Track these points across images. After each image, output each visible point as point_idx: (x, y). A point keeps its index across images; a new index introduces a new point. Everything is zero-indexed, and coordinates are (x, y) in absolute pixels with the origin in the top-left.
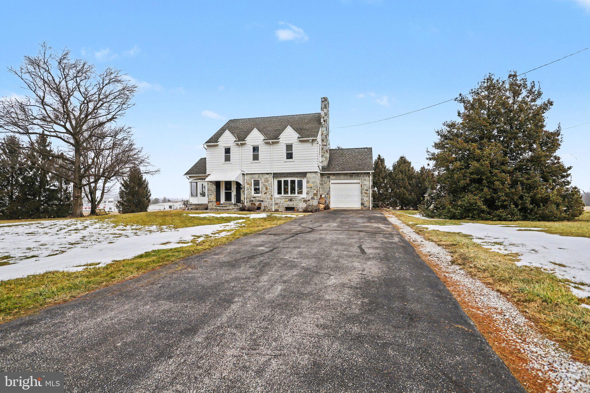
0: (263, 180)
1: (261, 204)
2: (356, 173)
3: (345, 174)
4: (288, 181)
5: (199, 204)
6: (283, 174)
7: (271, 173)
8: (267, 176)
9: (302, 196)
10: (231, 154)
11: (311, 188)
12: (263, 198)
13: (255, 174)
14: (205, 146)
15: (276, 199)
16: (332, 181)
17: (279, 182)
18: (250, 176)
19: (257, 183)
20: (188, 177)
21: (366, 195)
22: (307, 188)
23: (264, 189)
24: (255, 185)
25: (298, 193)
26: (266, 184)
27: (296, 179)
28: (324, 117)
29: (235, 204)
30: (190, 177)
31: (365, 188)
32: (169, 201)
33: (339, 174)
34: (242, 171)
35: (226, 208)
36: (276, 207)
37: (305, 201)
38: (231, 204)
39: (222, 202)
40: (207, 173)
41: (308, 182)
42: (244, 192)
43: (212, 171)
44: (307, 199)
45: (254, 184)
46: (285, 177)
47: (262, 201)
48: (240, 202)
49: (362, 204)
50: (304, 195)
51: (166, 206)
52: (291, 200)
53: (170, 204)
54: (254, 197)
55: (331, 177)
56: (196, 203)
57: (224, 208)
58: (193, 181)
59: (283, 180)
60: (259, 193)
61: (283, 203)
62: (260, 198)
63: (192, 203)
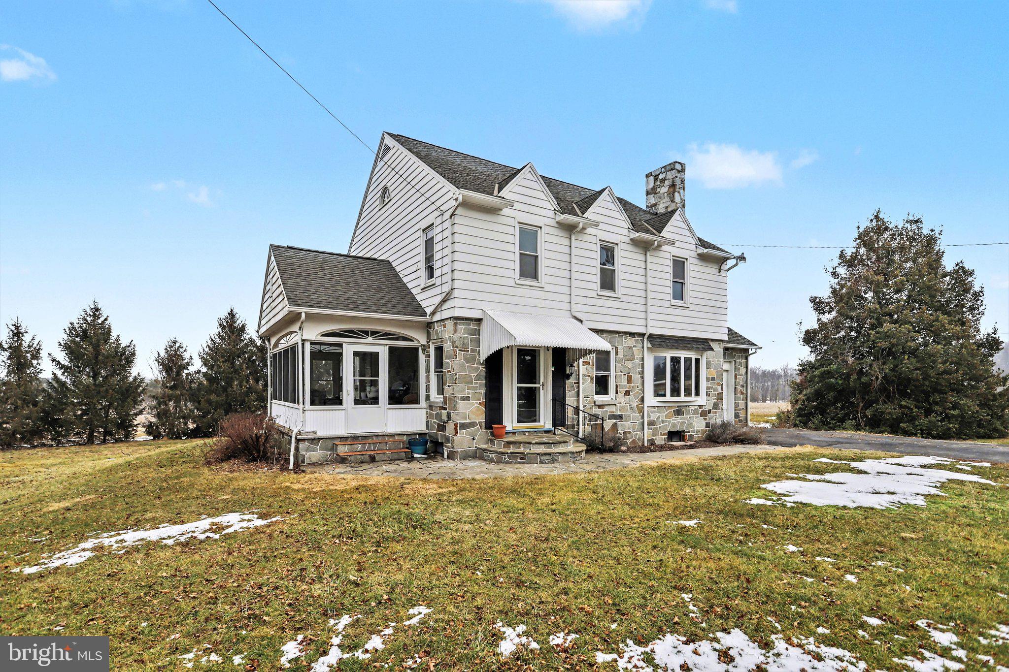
0: (620, 354)
1: (616, 424)
2: (731, 349)
5: (355, 438)
7: (643, 334)
8: (631, 342)
9: (699, 401)
10: (539, 254)
11: (713, 379)
12: (621, 408)
13: (602, 332)
15: (652, 410)
19: (603, 360)
21: (742, 396)
22: (708, 379)
23: (624, 380)
24: (598, 366)
25: (696, 393)
26: (631, 365)
27: (693, 356)
29: (552, 431)
34: (575, 318)
36: (652, 433)
37: (704, 414)
38: (541, 431)
39: (506, 428)
40: (458, 313)
41: (709, 365)
42: (575, 387)
44: (707, 408)
45: (597, 363)
46: (674, 348)
47: (620, 417)
48: (563, 424)
50: (702, 399)
52: (679, 412)
54: (598, 406)
56: (342, 432)
58: (320, 338)
59: (668, 354)
60: (607, 393)
61: (663, 422)
62: (613, 409)
63: (315, 433)
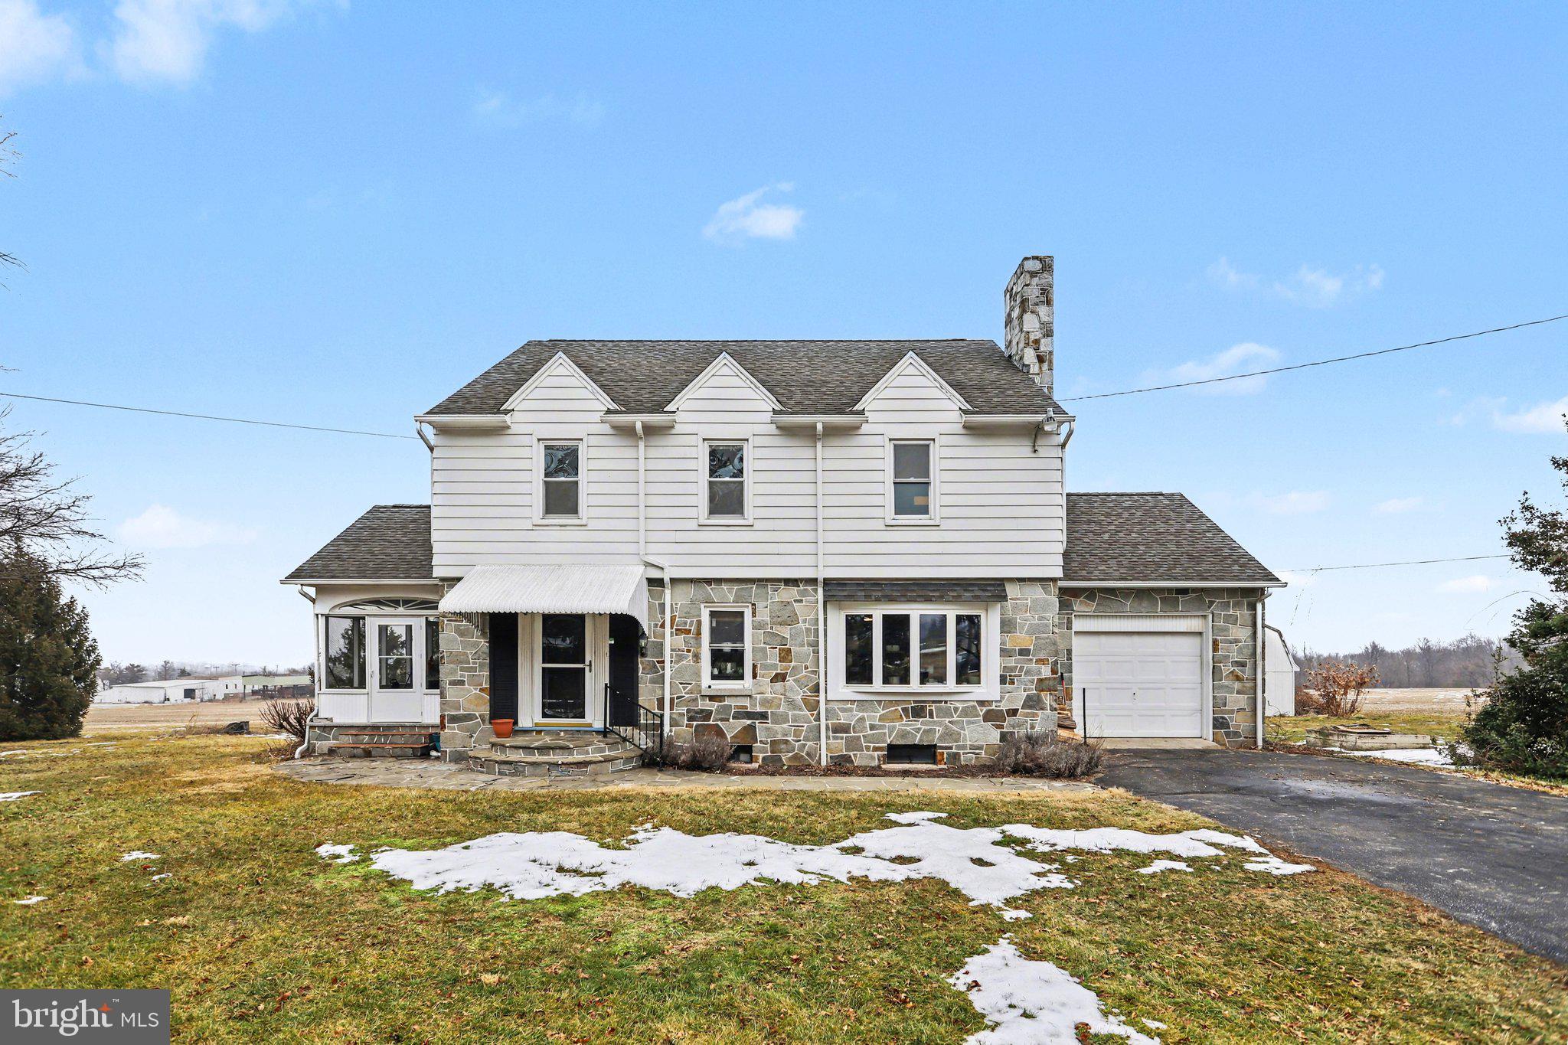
0: (764, 615)
1: (752, 727)
2: (1195, 590)
3: (1140, 593)
4: (905, 620)
5: (375, 727)
6: (876, 583)
7: (813, 581)
8: (791, 593)
9: (975, 692)
10: (583, 477)
11: (1024, 652)
12: (766, 702)
13: (719, 581)
14: (429, 432)
15: (836, 706)
16: (1078, 625)
17: (857, 628)
18: (691, 590)
19: (728, 626)
20: (312, 592)
21: (1237, 685)
22: (1005, 652)
23: (773, 657)
24: (716, 635)
25: (961, 678)
26: (785, 632)
27: (951, 613)
28: (1037, 342)
29: (605, 733)
30: (320, 589)
31: (1235, 656)
32: (184, 674)
33: (1111, 591)
34: (648, 565)
35: (570, 759)
36: (840, 745)
37: (993, 716)
38: (588, 731)
39: (525, 722)
40: (437, 572)
41: (1007, 626)
42: (657, 667)
43: (462, 559)
44: (1004, 706)
45: (713, 630)
46: (891, 599)
47: (763, 716)
48: (633, 721)
49: (1219, 723)
50: (988, 688)
51: (175, 689)
52: (918, 712)
53: (189, 684)
54: (712, 698)
55: (1078, 606)
56: (362, 720)
57: (551, 758)
58: (337, 611)
59: (877, 613)
60: (741, 677)
61: (872, 727)
62: (747, 702)
63: (331, 720)
